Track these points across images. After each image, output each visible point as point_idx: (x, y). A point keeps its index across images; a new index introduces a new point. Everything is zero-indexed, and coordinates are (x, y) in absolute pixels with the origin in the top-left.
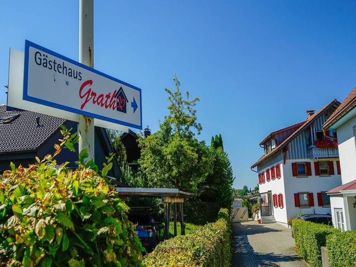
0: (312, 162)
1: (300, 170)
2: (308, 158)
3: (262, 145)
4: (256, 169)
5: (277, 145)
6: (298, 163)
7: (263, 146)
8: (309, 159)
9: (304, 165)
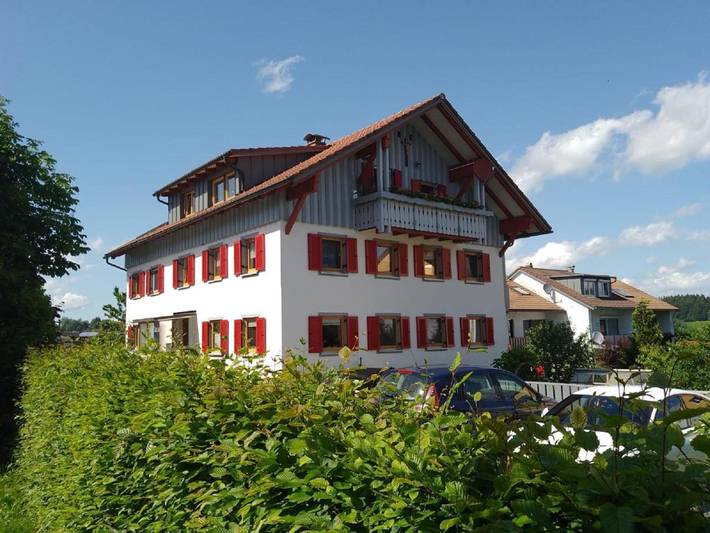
0: (361, 239)
1: (327, 256)
2: (351, 228)
3: (164, 195)
4: (121, 260)
5: (245, 187)
6: (325, 235)
7: (166, 199)
8: (353, 231)
9: (339, 242)
